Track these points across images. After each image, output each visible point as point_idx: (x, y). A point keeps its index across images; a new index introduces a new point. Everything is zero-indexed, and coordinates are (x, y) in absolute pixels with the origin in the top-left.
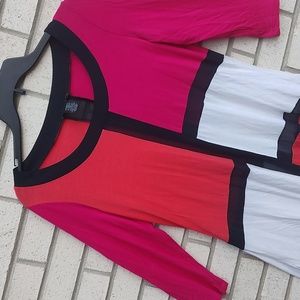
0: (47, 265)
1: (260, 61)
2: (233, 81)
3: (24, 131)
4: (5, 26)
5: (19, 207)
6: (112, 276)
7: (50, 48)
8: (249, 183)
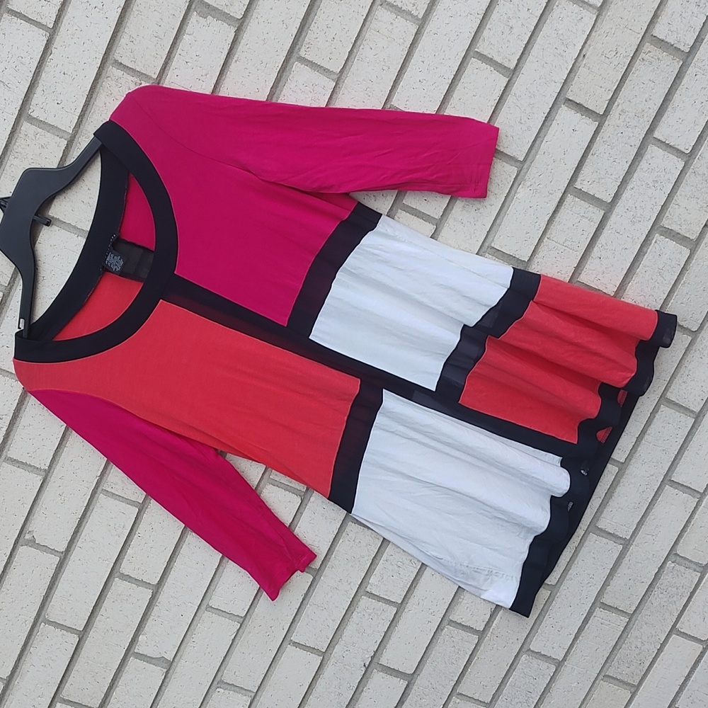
0: (47, 475)
1: (445, 232)
2: (385, 262)
3: (41, 279)
4: (34, 115)
5: (18, 387)
6: (142, 509)
7: (99, 159)
8: (380, 419)
